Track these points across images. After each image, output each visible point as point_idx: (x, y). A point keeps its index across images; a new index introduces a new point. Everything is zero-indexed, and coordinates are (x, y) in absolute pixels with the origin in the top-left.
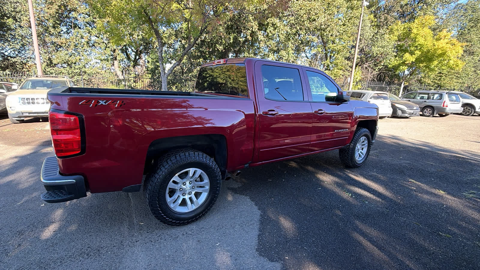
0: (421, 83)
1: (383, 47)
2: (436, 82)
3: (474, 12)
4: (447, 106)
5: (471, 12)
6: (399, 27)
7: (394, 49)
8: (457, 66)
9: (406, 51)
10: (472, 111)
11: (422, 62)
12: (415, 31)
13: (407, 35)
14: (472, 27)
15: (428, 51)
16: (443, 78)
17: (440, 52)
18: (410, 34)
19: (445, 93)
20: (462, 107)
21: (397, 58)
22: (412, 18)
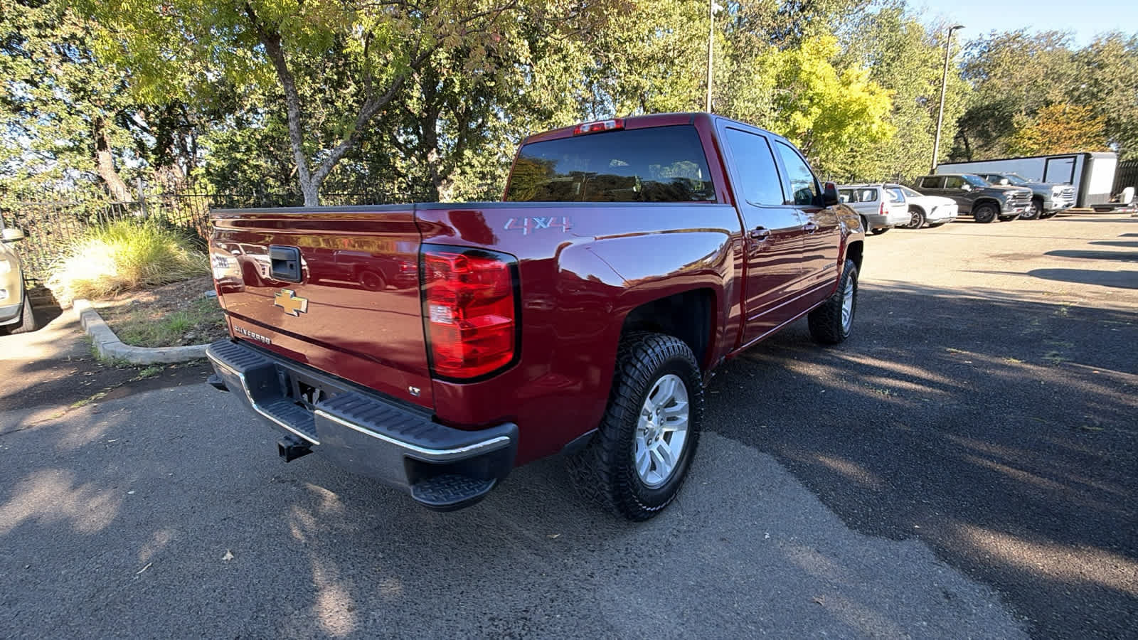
0: (823, 172)
1: (753, 101)
2: (848, 168)
3: (892, 31)
4: (887, 213)
5: (887, 30)
6: (777, 57)
7: (773, 104)
8: (884, 134)
9: (793, 108)
10: (920, 218)
11: (826, 129)
12: (806, 67)
13: (791, 76)
14: (893, 60)
15: (835, 106)
16: (857, 159)
17: (854, 107)
18: (797, 74)
19: (881, 188)
20: (909, 211)
21: (779, 123)
22: (797, 43)
